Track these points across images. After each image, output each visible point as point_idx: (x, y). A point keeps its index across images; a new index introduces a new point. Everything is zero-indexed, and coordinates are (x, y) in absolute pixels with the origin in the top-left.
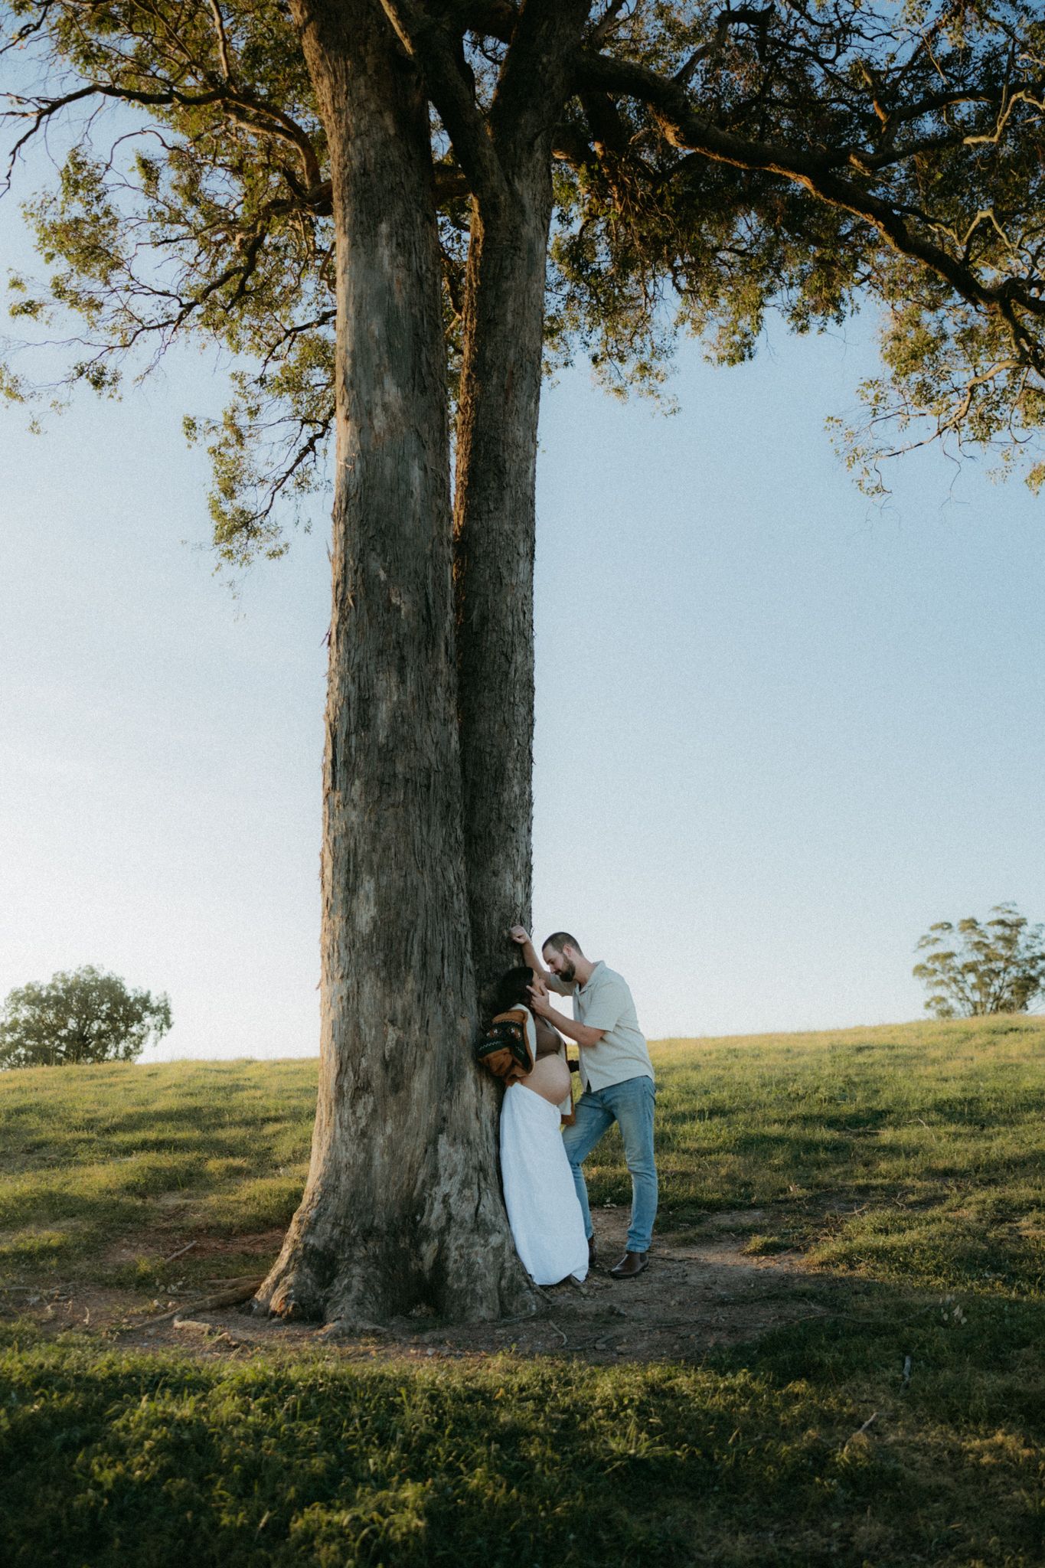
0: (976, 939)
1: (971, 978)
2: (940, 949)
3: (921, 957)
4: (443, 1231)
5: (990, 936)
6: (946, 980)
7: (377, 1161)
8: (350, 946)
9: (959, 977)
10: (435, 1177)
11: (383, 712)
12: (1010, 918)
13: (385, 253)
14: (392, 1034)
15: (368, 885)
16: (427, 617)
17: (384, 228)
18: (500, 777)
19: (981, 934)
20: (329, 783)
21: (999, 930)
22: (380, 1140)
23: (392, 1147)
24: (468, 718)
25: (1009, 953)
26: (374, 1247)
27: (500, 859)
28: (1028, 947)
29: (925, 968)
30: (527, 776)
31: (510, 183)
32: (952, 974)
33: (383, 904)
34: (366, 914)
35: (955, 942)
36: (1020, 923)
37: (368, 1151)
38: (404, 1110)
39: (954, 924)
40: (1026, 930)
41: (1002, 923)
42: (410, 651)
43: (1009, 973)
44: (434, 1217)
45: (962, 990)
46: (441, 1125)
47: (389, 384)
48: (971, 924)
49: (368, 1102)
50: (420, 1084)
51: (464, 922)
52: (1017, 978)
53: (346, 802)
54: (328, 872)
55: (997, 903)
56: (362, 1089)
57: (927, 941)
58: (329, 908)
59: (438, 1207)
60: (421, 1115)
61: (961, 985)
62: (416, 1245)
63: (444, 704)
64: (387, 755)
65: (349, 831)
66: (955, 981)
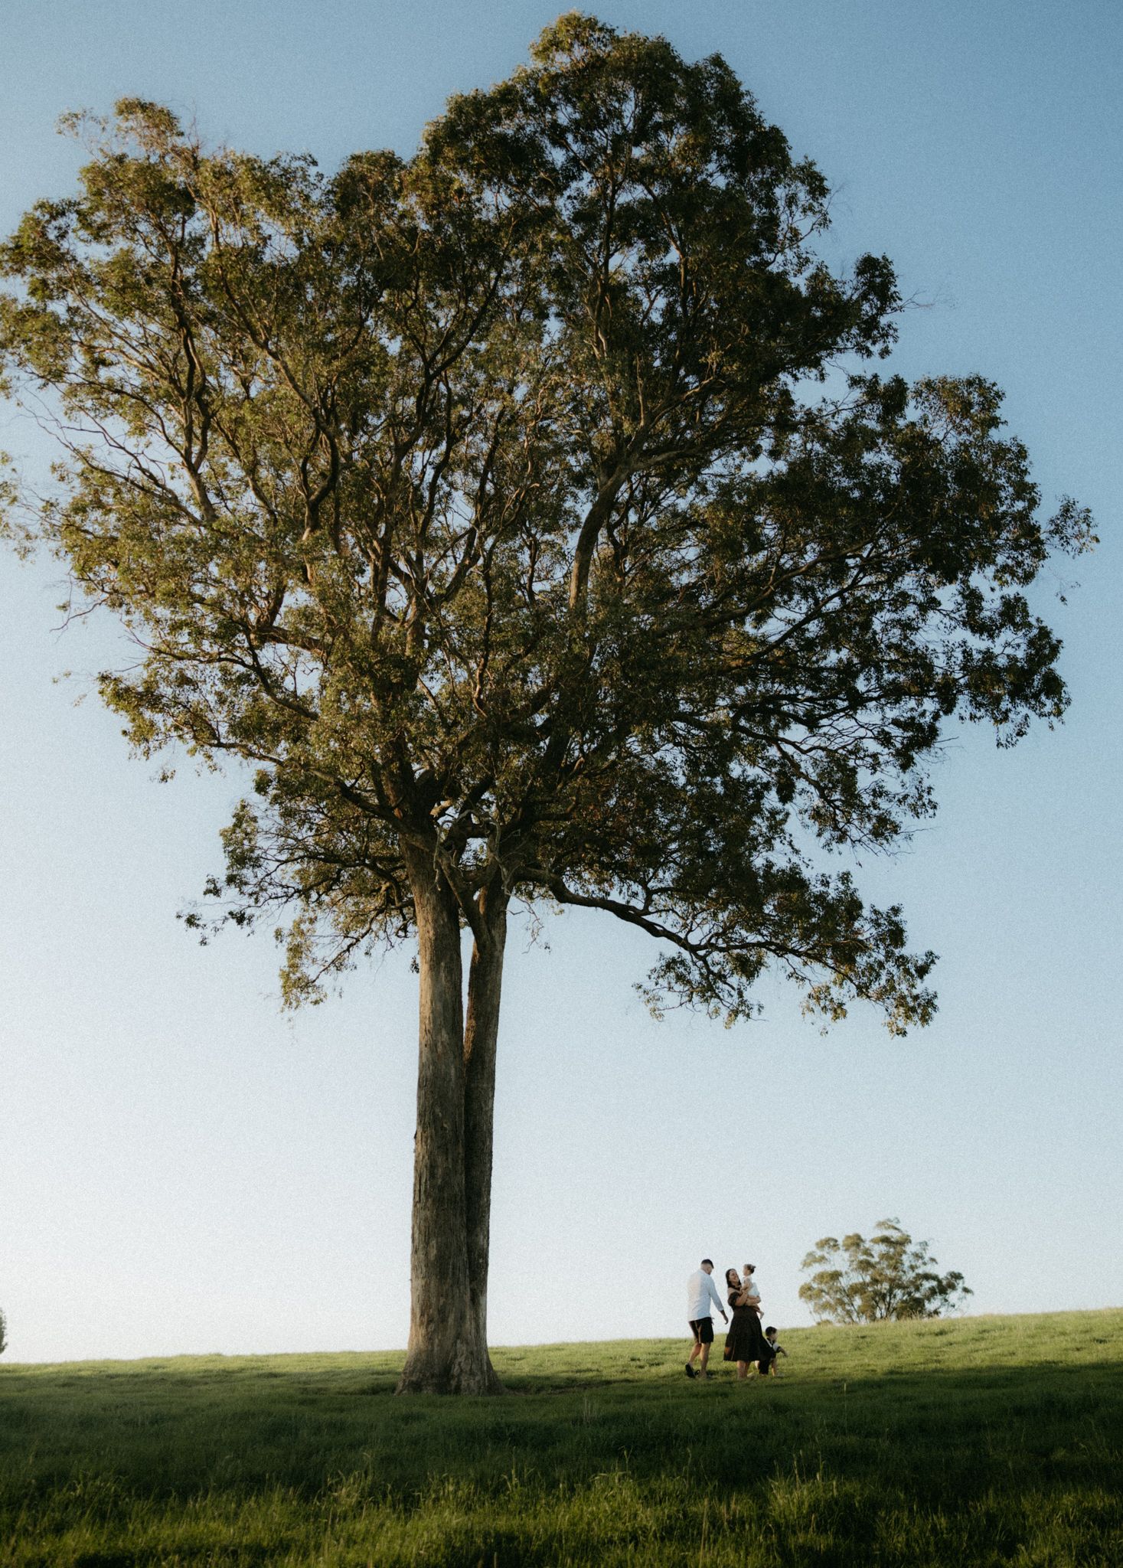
0: (863, 1257)
1: (858, 1301)
2: (828, 1268)
3: (807, 1276)
4: (459, 1375)
5: (876, 1255)
6: (832, 1302)
7: (436, 1349)
8: (426, 1266)
9: (846, 1300)
10: (456, 1356)
11: (440, 1171)
12: (895, 1235)
13: (442, 975)
14: (442, 1300)
15: (433, 1243)
16: (455, 1130)
17: (443, 964)
18: (479, 1195)
19: (867, 1252)
20: (417, 1199)
21: (882, 1248)
22: (437, 1341)
23: (440, 1345)
24: (469, 1168)
25: (894, 1274)
26: (435, 1380)
27: (478, 1229)
28: (912, 1268)
29: (810, 1288)
30: (489, 1194)
31: (490, 931)
32: (838, 1296)
33: (439, 1249)
34: (433, 1252)
35: (840, 1261)
36: (905, 1241)
37: (432, 1344)
38: (446, 1329)
39: (840, 1242)
40: (910, 1248)
41: (885, 1240)
42: (449, 1146)
43: (895, 1296)
44: (456, 1370)
45: (849, 1313)
46: (458, 1336)
47: (444, 1032)
48: (856, 1242)
49: (432, 1326)
50: (451, 1320)
51: (465, 1257)
52: (903, 1302)
53: (425, 1208)
54: (416, 1236)
55: (882, 1219)
56: (430, 1321)
57: (811, 1260)
58: (415, 1251)
59: (457, 1367)
60: (451, 1332)
61: (848, 1308)
62: (449, 1380)
63: (460, 1167)
64: (441, 1189)
65: (426, 1220)
66: (841, 1303)
